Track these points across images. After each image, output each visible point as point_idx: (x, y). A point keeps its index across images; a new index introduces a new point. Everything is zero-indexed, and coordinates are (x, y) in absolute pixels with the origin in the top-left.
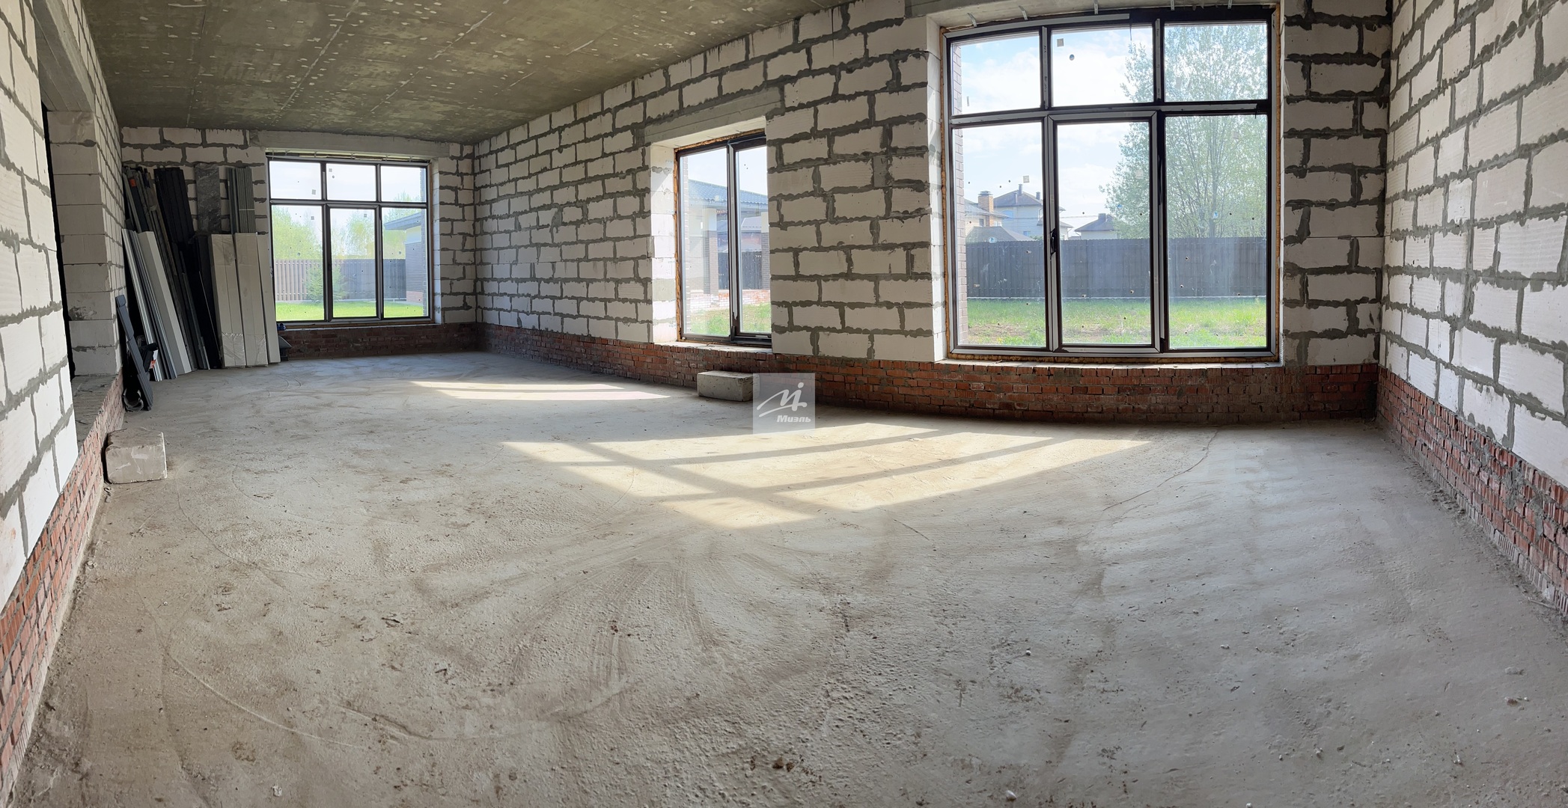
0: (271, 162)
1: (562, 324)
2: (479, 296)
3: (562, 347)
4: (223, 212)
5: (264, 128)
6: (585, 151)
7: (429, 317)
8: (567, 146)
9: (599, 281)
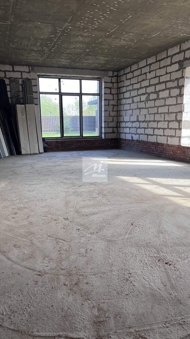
0: (39, 78)
1: (147, 138)
2: (118, 128)
3: (147, 147)
4: (21, 96)
5: (37, 66)
6: (159, 73)
7: (100, 136)
8: (152, 71)
9: (162, 121)
